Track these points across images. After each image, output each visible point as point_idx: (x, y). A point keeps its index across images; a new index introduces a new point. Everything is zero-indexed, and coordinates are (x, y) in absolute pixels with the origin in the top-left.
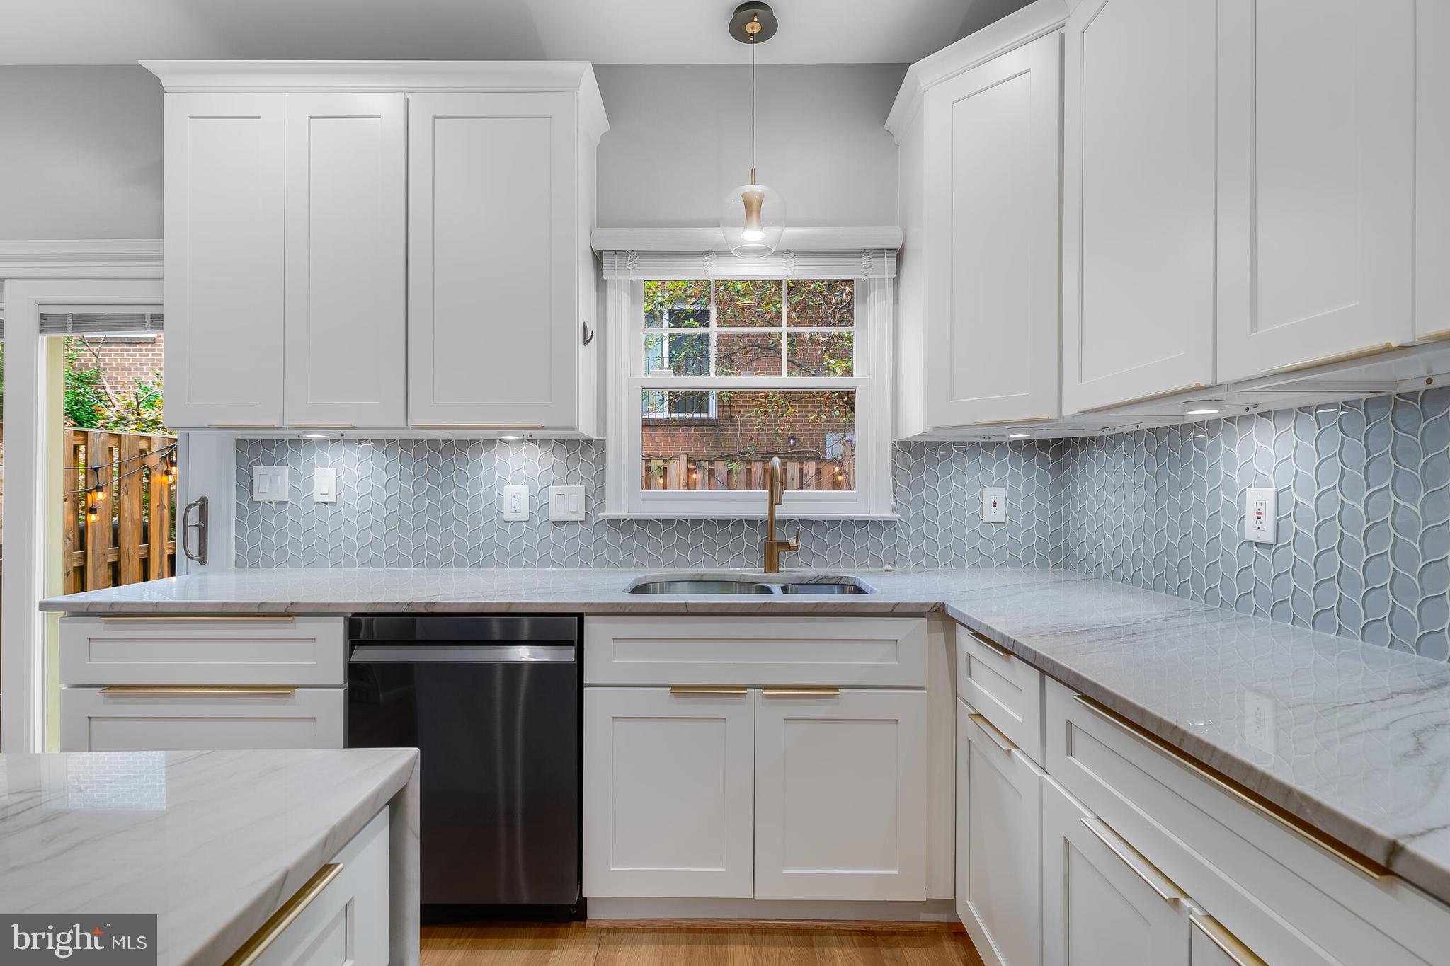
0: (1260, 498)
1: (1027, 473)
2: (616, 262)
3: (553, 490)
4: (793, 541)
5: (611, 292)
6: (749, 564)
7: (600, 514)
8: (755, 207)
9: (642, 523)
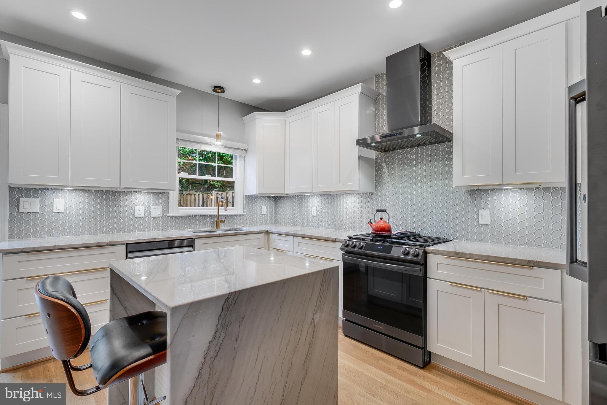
0: (314, 208)
1: (270, 203)
3: (152, 207)
4: (224, 220)
6: (210, 227)
7: (167, 215)
8: (219, 136)
9: (180, 217)
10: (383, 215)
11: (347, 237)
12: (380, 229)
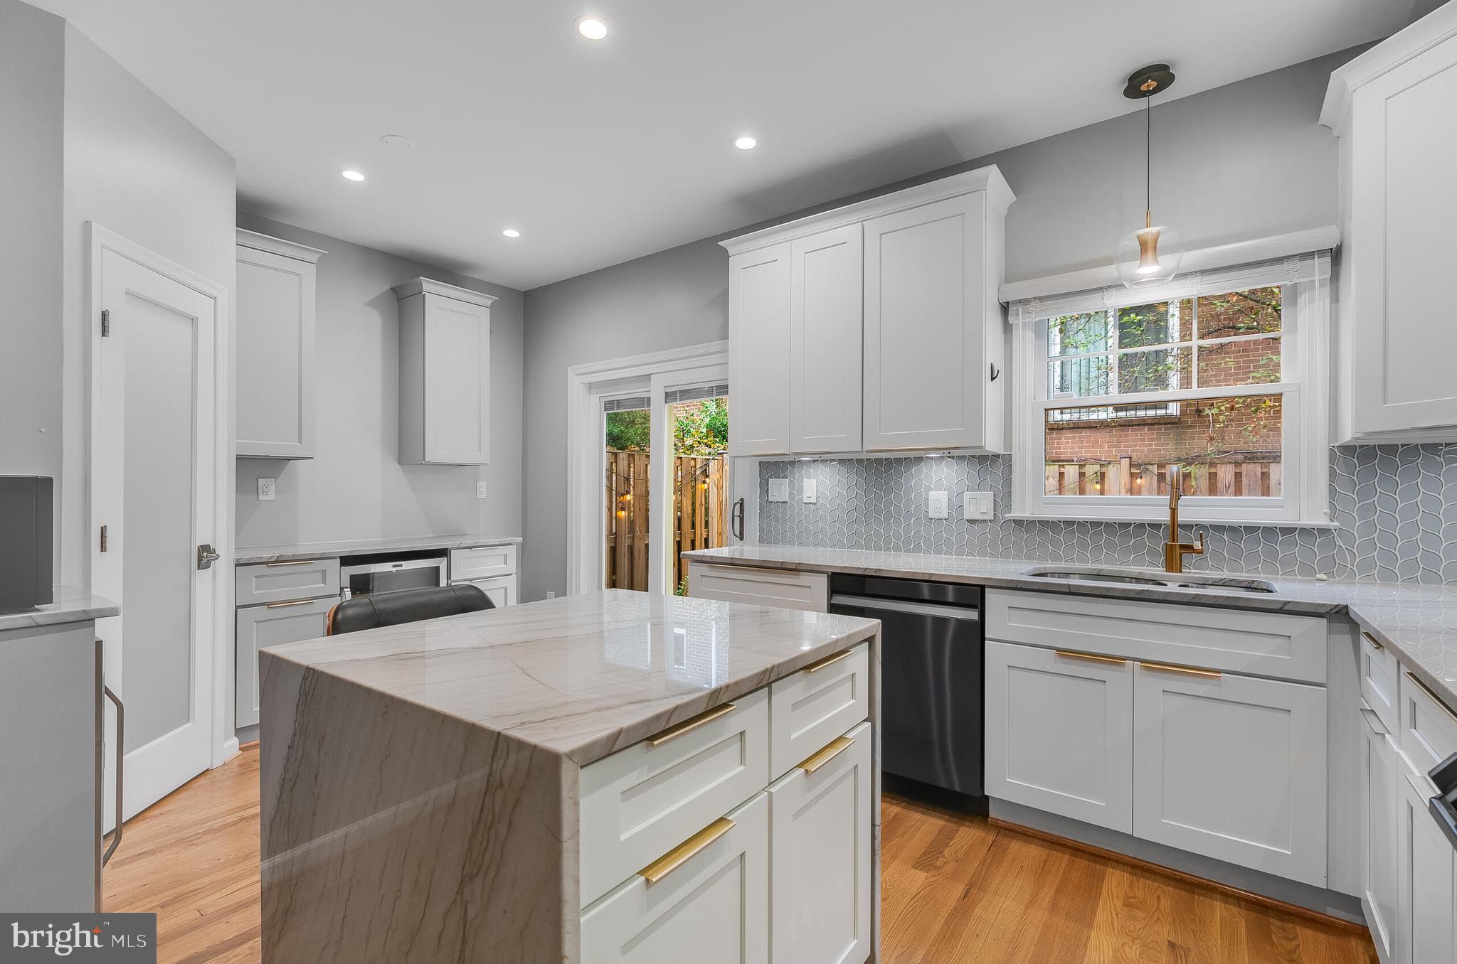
2: (1020, 309)
3: (967, 495)
4: (1197, 545)
5: (1017, 333)
7: (1006, 515)
8: (1150, 245)
9: (1044, 523)
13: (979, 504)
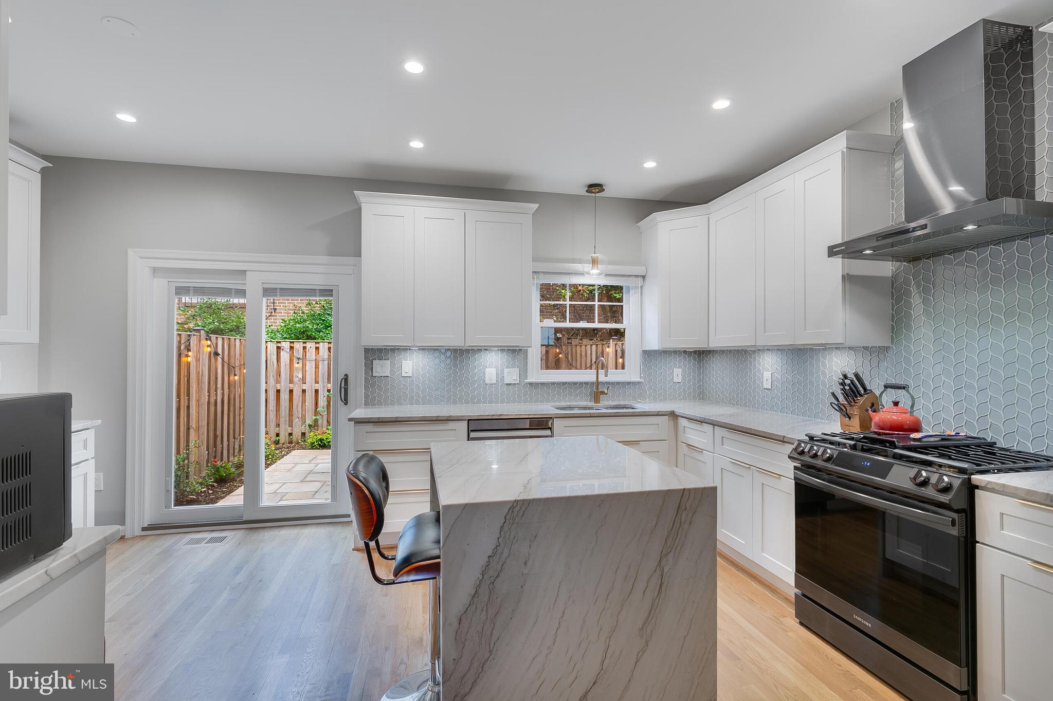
0: (767, 375)
1: (689, 363)
2: (535, 276)
3: (506, 370)
4: (606, 391)
6: (585, 401)
7: (525, 381)
8: (596, 261)
9: (543, 384)
10: (901, 395)
11: (806, 435)
12: (891, 426)
13: (512, 375)
